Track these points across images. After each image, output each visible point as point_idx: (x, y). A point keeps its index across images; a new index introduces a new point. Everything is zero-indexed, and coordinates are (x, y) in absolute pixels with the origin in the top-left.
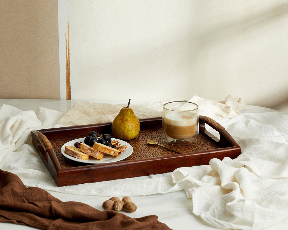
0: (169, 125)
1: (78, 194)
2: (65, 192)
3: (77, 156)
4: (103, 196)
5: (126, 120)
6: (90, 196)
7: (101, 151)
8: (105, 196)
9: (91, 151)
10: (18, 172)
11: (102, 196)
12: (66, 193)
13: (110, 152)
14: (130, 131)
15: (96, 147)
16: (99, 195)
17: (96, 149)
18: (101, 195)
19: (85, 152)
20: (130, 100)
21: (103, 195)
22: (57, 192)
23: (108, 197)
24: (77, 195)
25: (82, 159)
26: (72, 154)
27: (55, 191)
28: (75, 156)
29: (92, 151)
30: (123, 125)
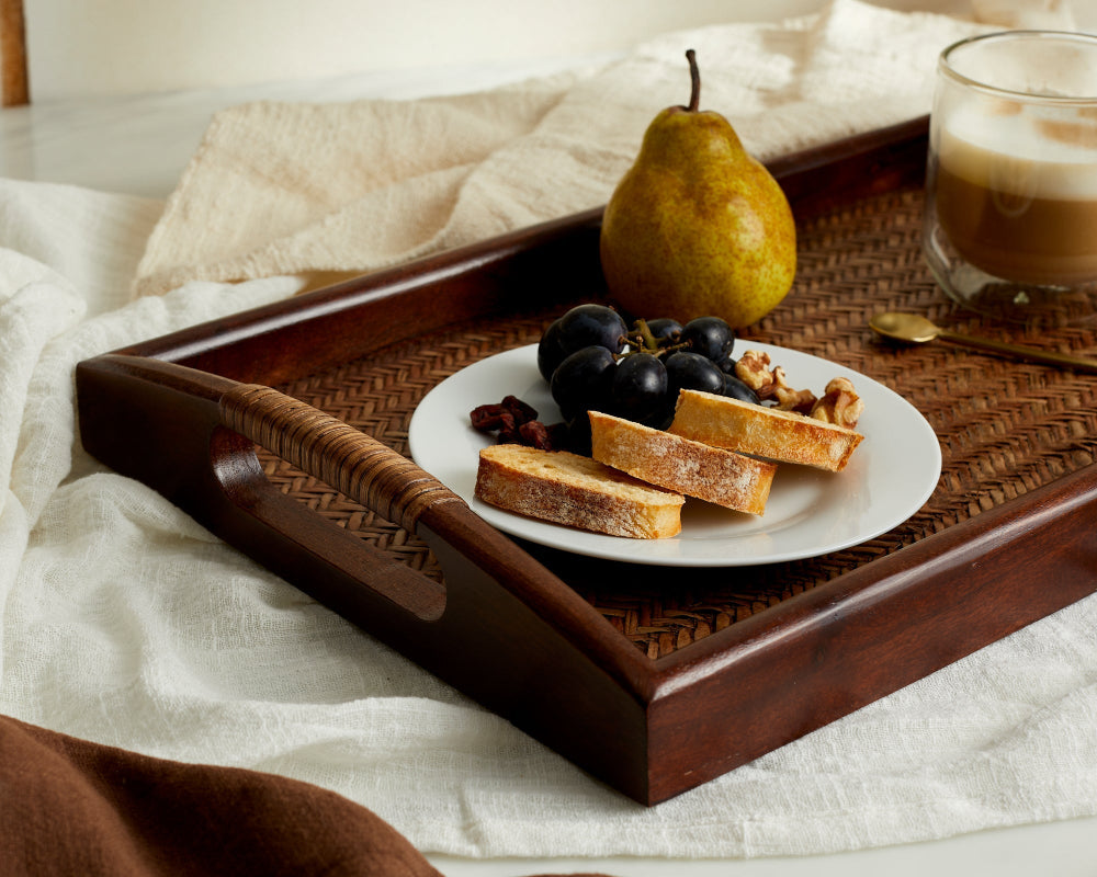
0: (1002, 196)
1: (855, 842)
2: (749, 850)
3: (611, 522)
4: (1043, 823)
5: (727, 197)
6: (943, 839)
7: (770, 453)
8: (1056, 820)
9: (697, 467)
10: (277, 751)
11: (1033, 824)
12: (759, 857)
13: (826, 447)
14: (764, 269)
15: (726, 429)
16: (1008, 819)
17: (731, 443)
18: (1023, 817)
19: (656, 480)
20: (690, 55)
21: (1038, 817)
22: (674, 859)
23: (1071, 819)
24: (846, 851)
25: (655, 535)
26: (567, 505)
27: (661, 858)
28: (593, 524)
29: (711, 465)
30: (720, 235)
